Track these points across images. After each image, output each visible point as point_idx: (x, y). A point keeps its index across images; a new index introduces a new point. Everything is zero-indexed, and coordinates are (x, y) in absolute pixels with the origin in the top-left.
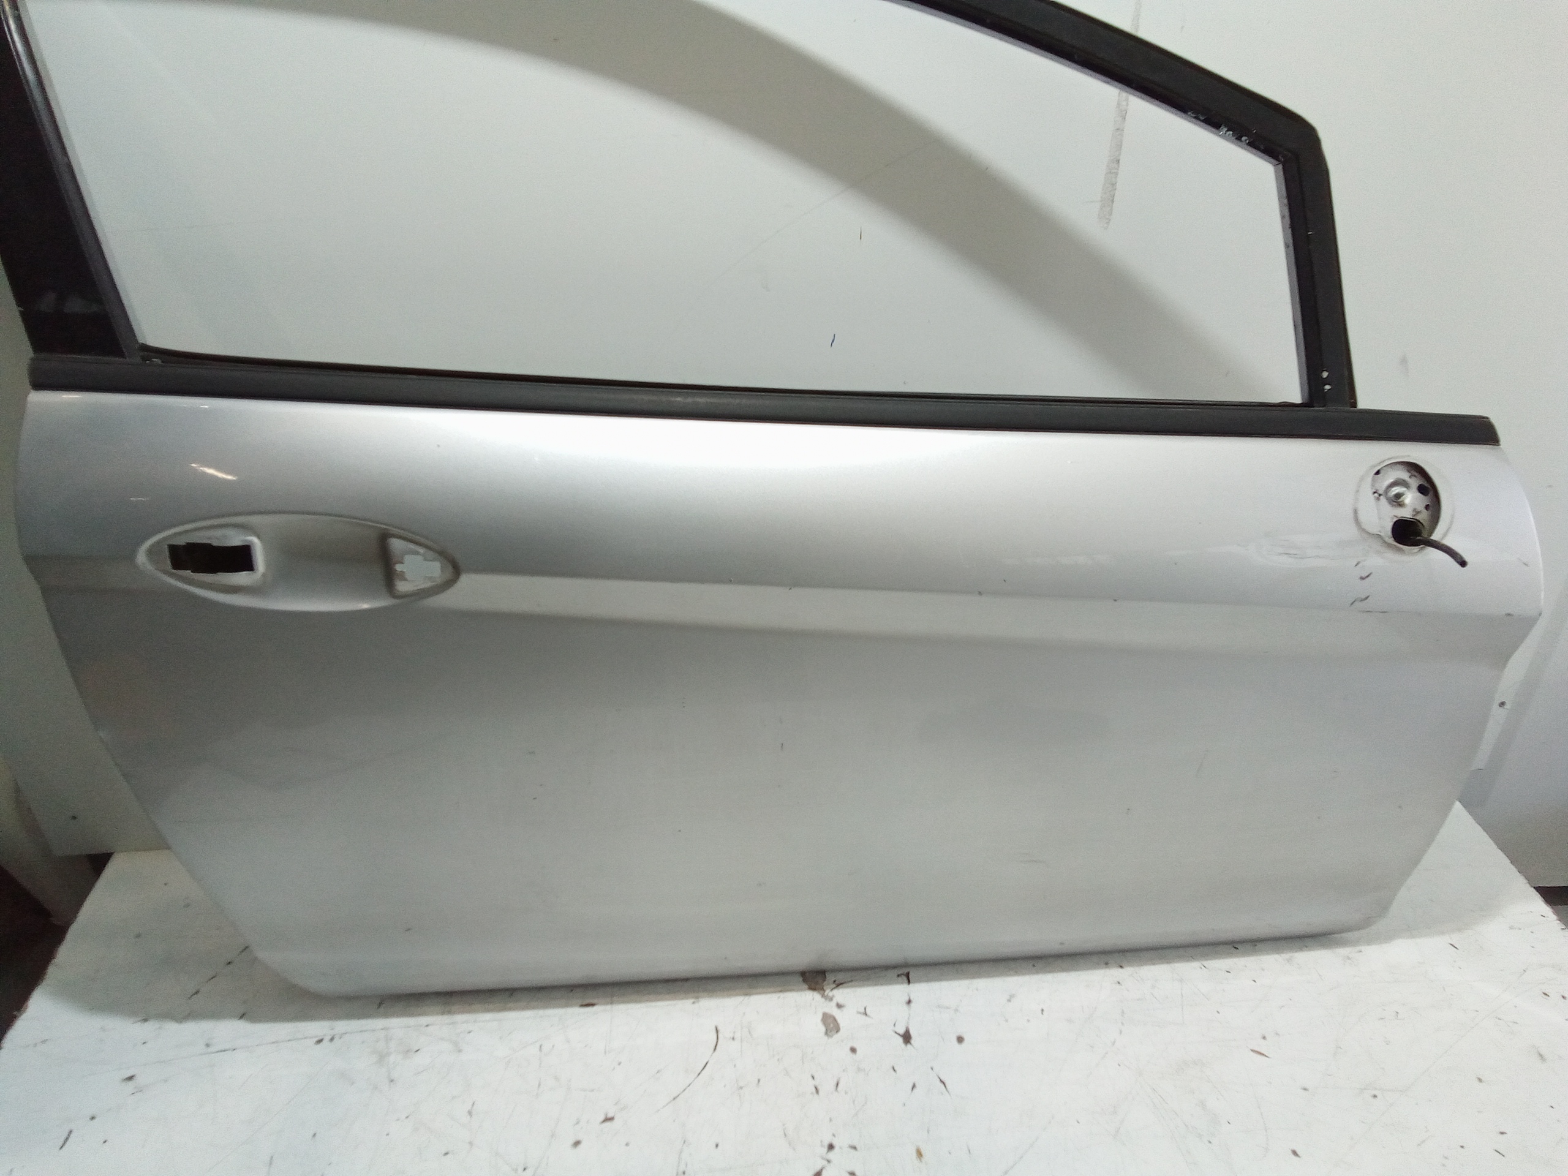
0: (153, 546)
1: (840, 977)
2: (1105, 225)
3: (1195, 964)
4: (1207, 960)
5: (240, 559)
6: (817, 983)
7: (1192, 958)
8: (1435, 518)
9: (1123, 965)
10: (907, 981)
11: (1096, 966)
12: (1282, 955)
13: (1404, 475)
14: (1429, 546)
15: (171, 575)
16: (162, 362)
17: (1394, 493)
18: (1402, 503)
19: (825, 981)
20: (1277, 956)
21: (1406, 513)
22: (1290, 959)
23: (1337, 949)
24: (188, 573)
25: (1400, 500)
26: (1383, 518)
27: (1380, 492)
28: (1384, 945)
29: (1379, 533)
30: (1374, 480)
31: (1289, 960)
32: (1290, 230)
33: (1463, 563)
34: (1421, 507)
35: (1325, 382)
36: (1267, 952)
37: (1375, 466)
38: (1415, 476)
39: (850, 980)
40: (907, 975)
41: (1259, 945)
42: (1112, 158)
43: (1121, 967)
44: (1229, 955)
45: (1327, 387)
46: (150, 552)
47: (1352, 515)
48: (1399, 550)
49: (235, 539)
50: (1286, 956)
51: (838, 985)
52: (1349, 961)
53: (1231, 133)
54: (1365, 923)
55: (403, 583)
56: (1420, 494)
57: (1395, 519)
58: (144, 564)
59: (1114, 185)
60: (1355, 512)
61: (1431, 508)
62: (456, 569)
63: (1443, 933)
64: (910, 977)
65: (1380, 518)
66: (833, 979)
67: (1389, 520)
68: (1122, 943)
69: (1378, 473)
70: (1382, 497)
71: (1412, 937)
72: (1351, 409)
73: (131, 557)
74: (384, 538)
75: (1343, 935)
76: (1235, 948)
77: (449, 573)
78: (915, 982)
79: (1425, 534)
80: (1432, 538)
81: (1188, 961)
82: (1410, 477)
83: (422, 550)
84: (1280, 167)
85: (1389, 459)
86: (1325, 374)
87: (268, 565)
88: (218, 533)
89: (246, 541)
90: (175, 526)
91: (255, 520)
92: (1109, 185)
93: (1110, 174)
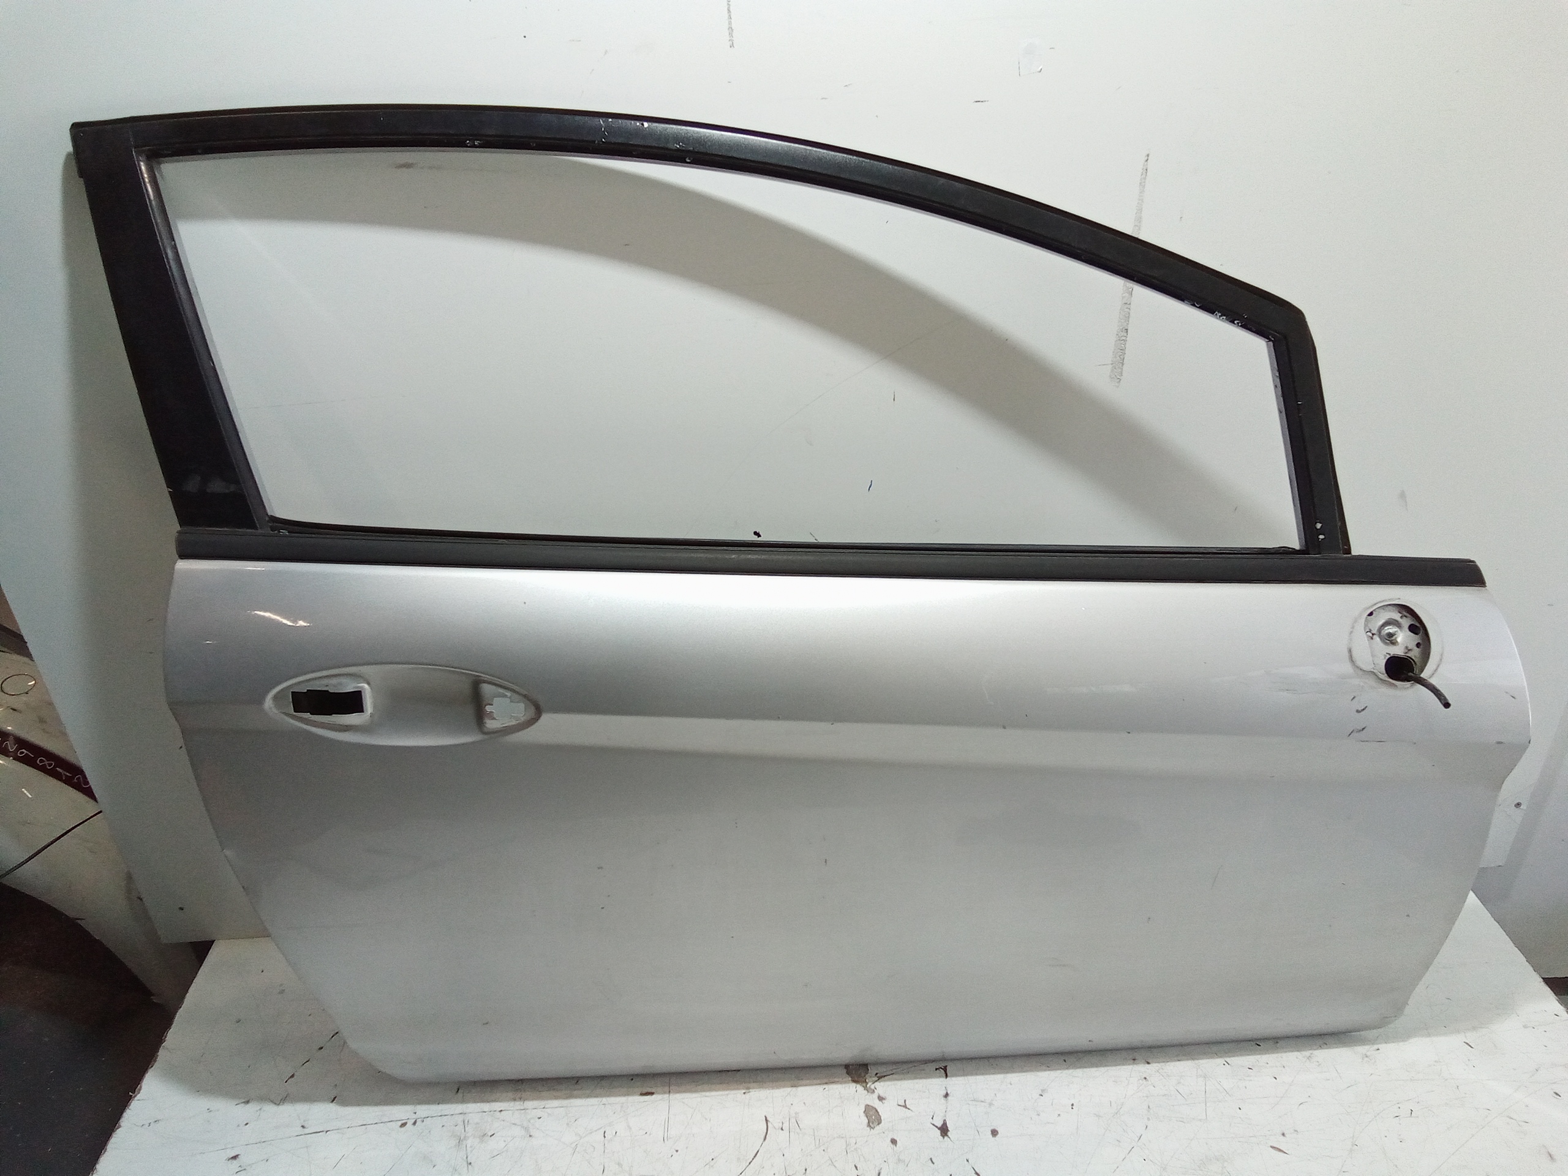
0: (279, 693)
1: (881, 1070)
2: (1117, 384)
3: (1220, 1061)
4: (1230, 1057)
5: (352, 702)
6: (860, 1076)
7: (1217, 1055)
8: (1426, 656)
9: (1149, 1061)
10: (944, 1075)
11: (1125, 1061)
12: (1303, 1053)
13: (1396, 616)
14: (1418, 683)
15: (293, 717)
16: (288, 532)
17: (1387, 632)
18: (1394, 641)
19: (867, 1074)
20: (1296, 1053)
21: (1398, 651)
23: (1356, 1048)
24: (307, 715)
25: (1393, 638)
26: (1377, 655)
27: (1373, 632)
28: (1401, 1044)
29: (1372, 670)
30: (1366, 620)
31: (1309, 1058)
32: (1282, 399)
33: (1447, 705)
34: (1412, 645)
35: (1320, 532)
36: (1289, 1049)
37: (1366, 610)
38: (1406, 617)
39: (891, 1072)
40: (945, 1069)
41: (1281, 1043)
42: (1121, 328)
43: (1148, 1063)
44: (1252, 1052)
45: (1321, 537)
46: (276, 698)
47: (1347, 654)
48: (1392, 685)
49: (349, 687)
50: (1307, 1053)
51: (880, 1077)
52: (1366, 1059)
53: (1225, 317)
54: (1383, 1022)
55: (491, 721)
56: (1410, 633)
57: (1388, 656)
58: (270, 708)
59: (1123, 350)
60: (1350, 651)
61: (1421, 646)
62: (539, 711)
63: (1458, 1031)
64: (947, 1071)
65: (1373, 656)
66: (876, 1072)
67: (1383, 657)
68: (1149, 1040)
69: (1371, 614)
70: (1374, 636)
71: (1429, 1035)
72: (1345, 556)
73: (260, 701)
74: (476, 684)
75: (1362, 1033)
76: (1258, 1045)
77: (532, 711)
78: (953, 1076)
79: (1416, 671)
80: (1422, 676)
81: (1212, 1058)
82: (1401, 617)
83: (508, 694)
84: (1271, 343)
85: (1380, 602)
86: (1319, 526)
87: (375, 707)
88: (334, 681)
89: (358, 687)
90: (299, 676)
91: (364, 670)
92: (1119, 350)
93: (1119, 342)
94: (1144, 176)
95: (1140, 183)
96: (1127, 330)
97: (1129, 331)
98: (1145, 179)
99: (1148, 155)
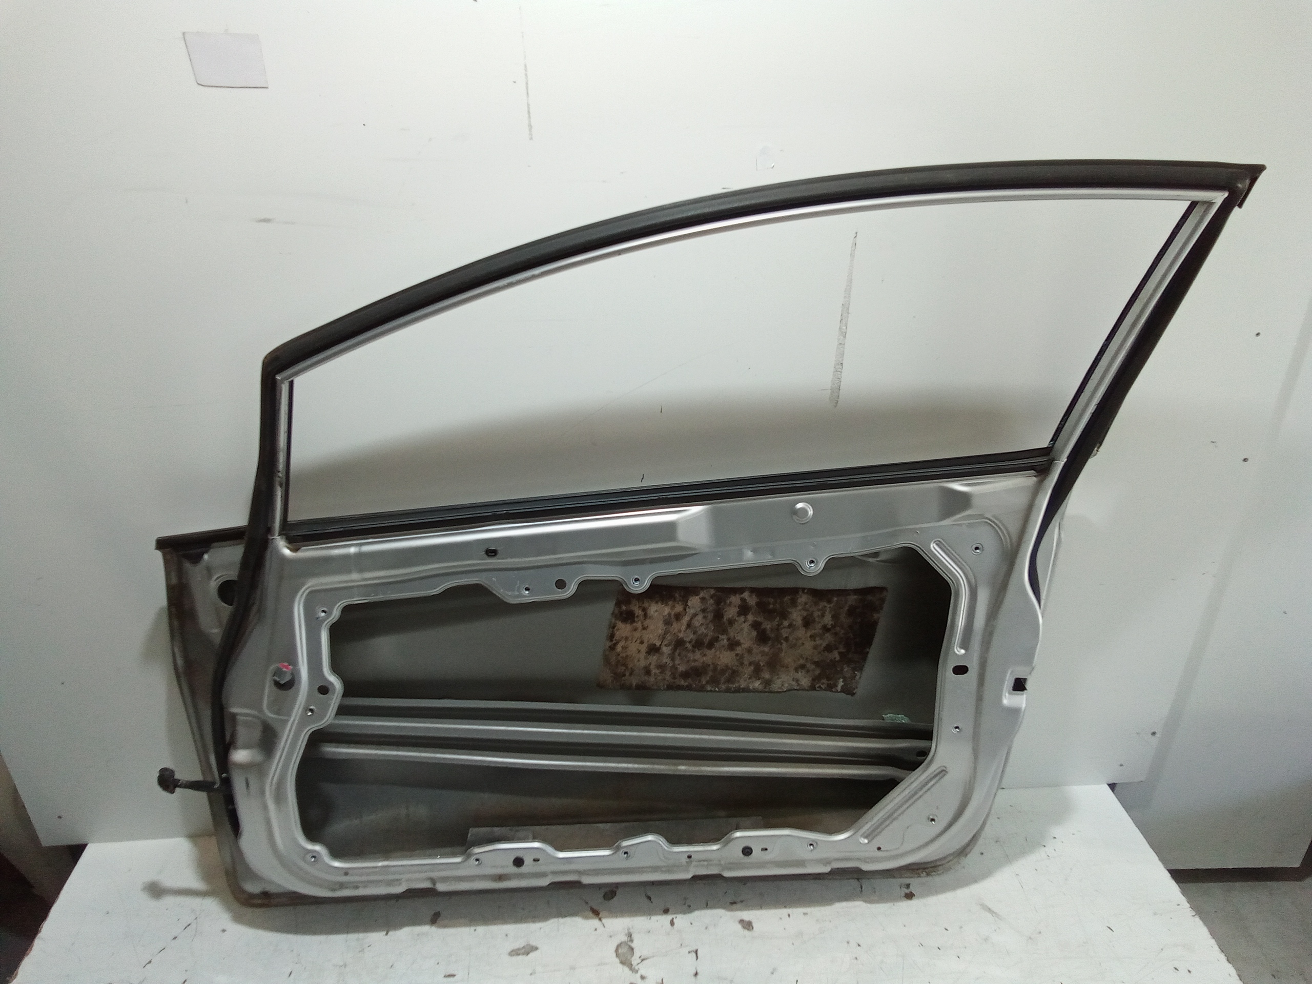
42: (837, 362)
59: (839, 379)
92: (836, 379)
93: (836, 373)
94: (853, 248)
95: (851, 254)
96: (842, 364)
97: (844, 365)
98: (854, 250)
99: (856, 233)
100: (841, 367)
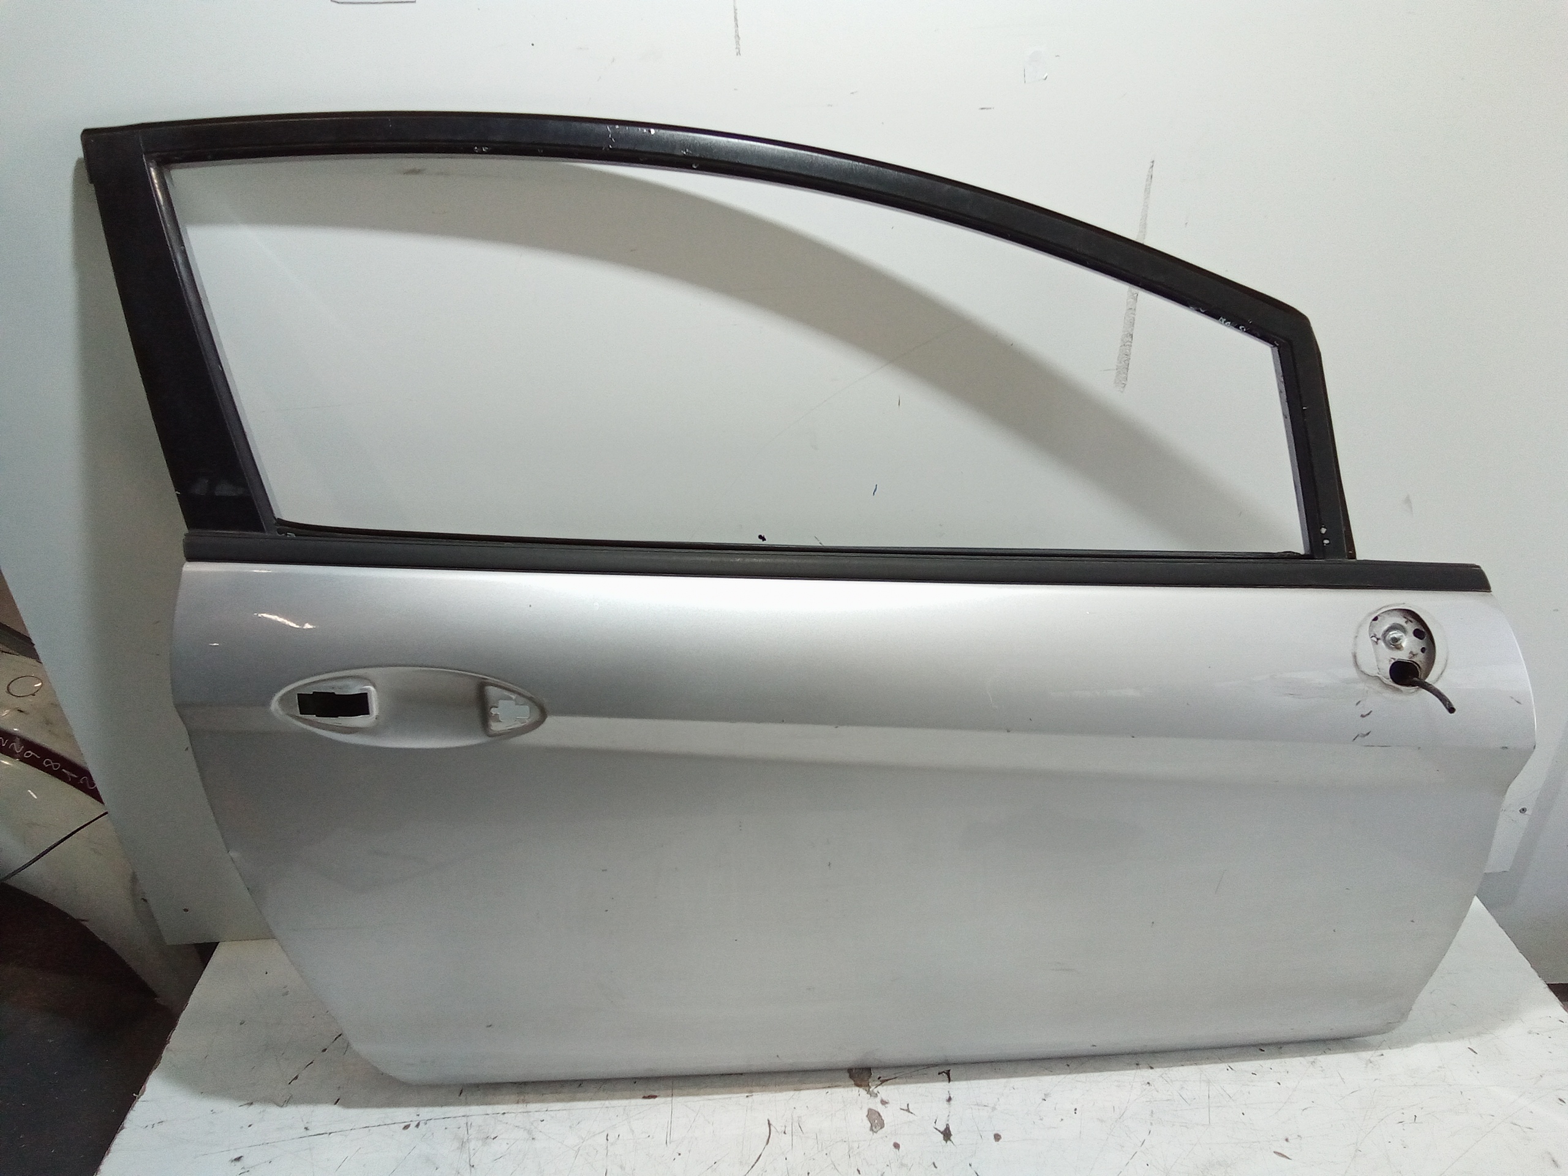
0: (284, 695)
1: (884, 1074)
2: (1122, 390)
3: (1223, 1066)
4: (1233, 1062)
5: (358, 705)
6: (862, 1080)
7: (1221, 1060)
8: (1431, 660)
9: (1152, 1066)
10: (947, 1079)
11: (1128, 1066)
12: (1306, 1058)
13: (1401, 621)
14: (1423, 688)
15: (298, 718)
16: (296, 535)
17: (1391, 636)
18: (1400, 646)
19: (870, 1077)
20: (1301, 1059)
21: (1403, 656)
22: (1314, 1062)
23: (1361, 1053)
24: (312, 717)
25: (1397, 643)
26: (1382, 660)
27: (1378, 637)
28: (1405, 1049)
29: (1377, 675)
30: (1371, 624)
32: (1286, 403)
33: (1451, 710)
34: (1417, 649)
35: (1324, 536)
36: (1293, 1055)
37: (1371, 614)
38: (1411, 622)
39: (893, 1076)
40: (948, 1073)
41: (1285, 1048)
42: (1126, 333)
43: (1152, 1068)
44: (1256, 1057)
45: (1326, 542)
46: (282, 700)
47: (1351, 659)
48: (1398, 690)
49: (355, 689)
50: (1311, 1058)
51: (883, 1082)
52: (1371, 1065)
53: (1229, 323)
54: (1386, 1028)
55: (496, 724)
56: (1415, 638)
57: (1393, 661)
58: (277, 711)
59: (1128, 355)
60: (1355, 657)
61: (1427, 651)
62: (544, 714)
63: (1462, 1037)
64: (951, 1075)
65: (1378, 661)
66: (878, 1076)
67: (1388, 662)
68: (1151, 1045)
69: (1376, 619)
70: (1379, 641)
71: (1433, 1041)
72: (1350, 560)
73: (266, 703)
74: (482, 686)
75: (1367, 1038)
76: (1262, 1050)
77: (536, 715)
78: (955, 1080)
79: (1421, 675)
80: (1427, 680)
81: (1214, 1063)
82: (1406, 622)
83: (514, 697)
84: (1276, 349)
85: (1385, 607)
86: (1323, 530)
87: (380, 709)
88: (340, 683)
89: (364, 689)
90: (305, 678)
91: (370, 672)
92: (1124, 356)
93: (1124, 347)
94: (1149, 182)
95: (1145, 189)
98: (1150, 185)
99: (1153, 162)
100: (1130, 340)
